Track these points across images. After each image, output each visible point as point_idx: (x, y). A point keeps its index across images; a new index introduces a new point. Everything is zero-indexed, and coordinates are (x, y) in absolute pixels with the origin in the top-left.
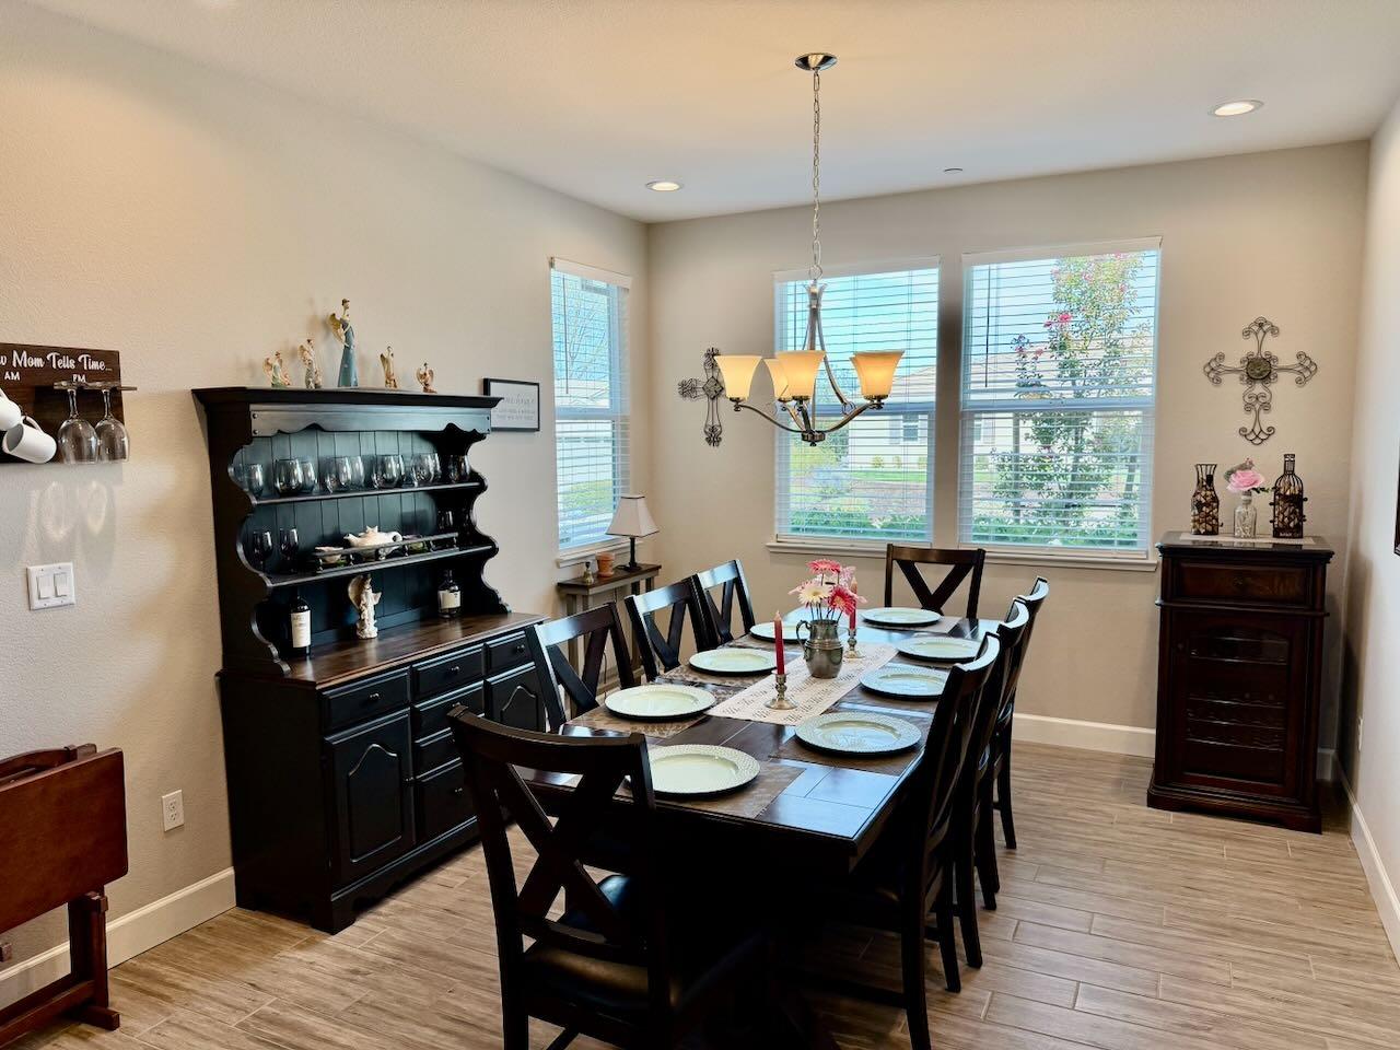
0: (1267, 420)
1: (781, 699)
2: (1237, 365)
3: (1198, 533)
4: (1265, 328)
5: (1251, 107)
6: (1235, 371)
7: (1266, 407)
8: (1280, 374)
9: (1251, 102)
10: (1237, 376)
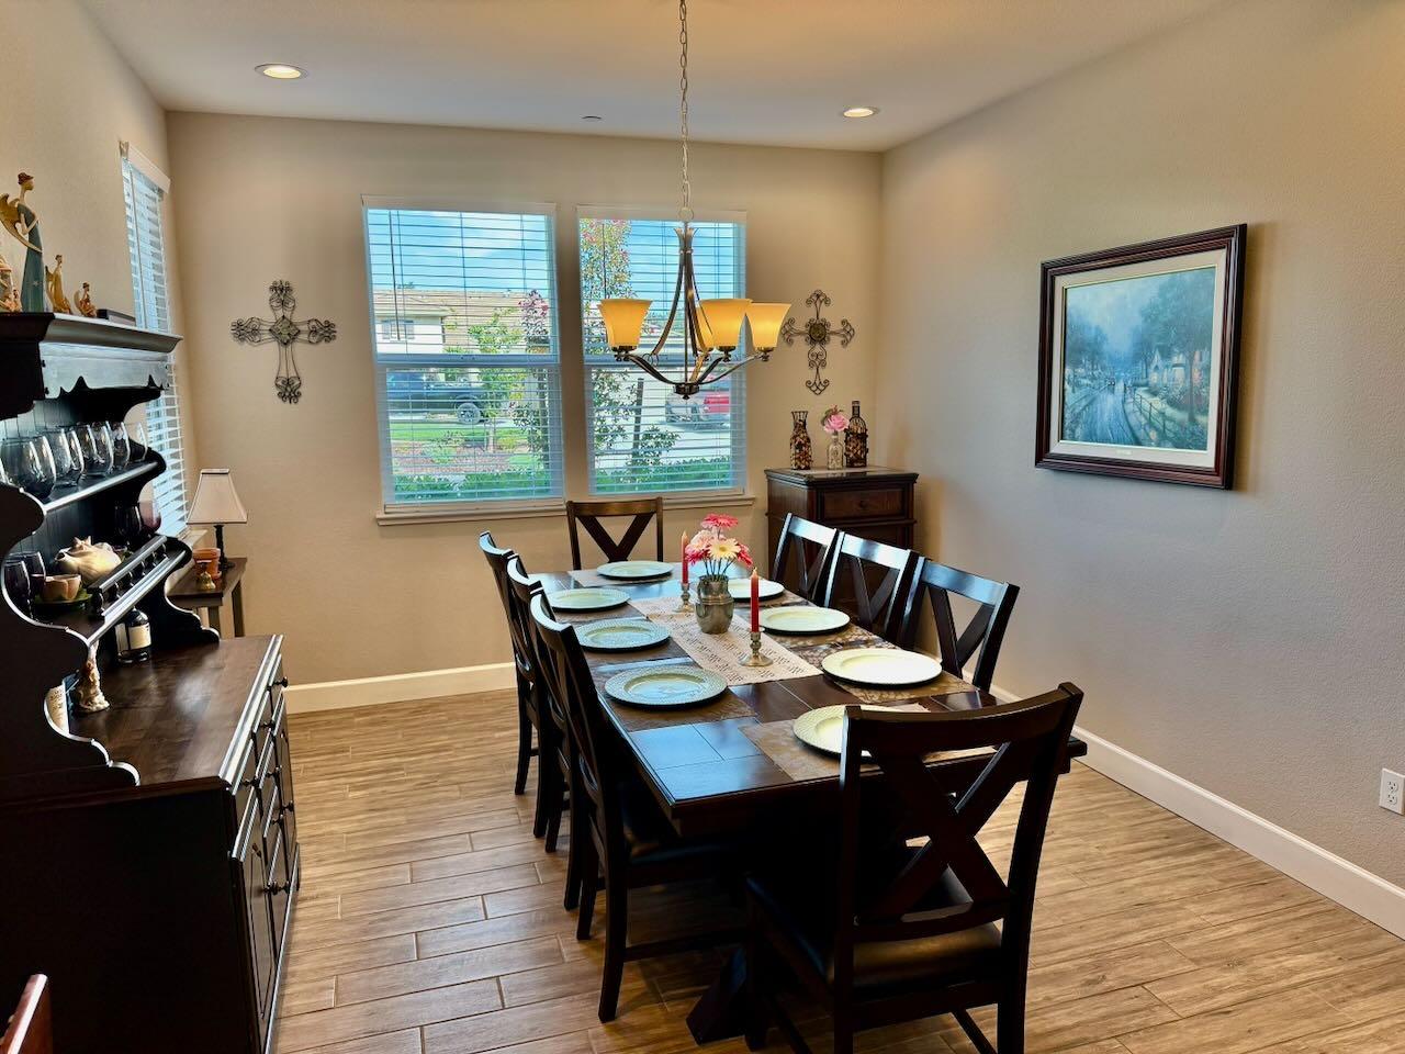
0: (824, 374)
1: (756, 657)
2: (803, 329)
3: (799, 468)
4: (821, 298)
5: (871, 112)
6: (800, 333)
7: (823, 364)
8: (831, 337)
9: (870, 108)
10: (803, 338)
